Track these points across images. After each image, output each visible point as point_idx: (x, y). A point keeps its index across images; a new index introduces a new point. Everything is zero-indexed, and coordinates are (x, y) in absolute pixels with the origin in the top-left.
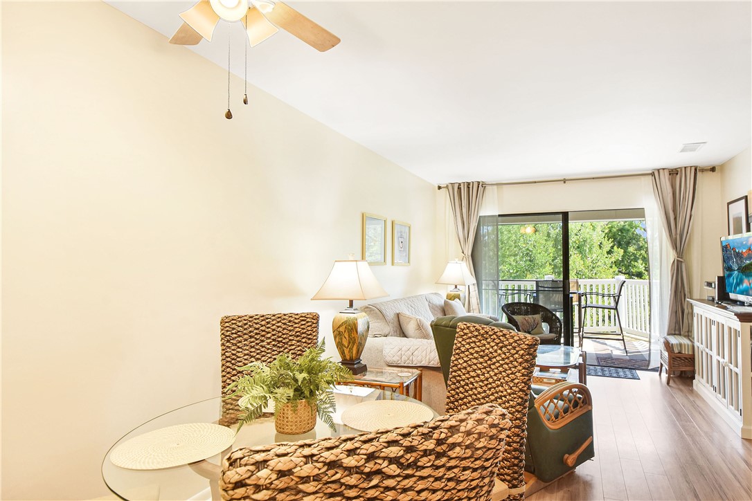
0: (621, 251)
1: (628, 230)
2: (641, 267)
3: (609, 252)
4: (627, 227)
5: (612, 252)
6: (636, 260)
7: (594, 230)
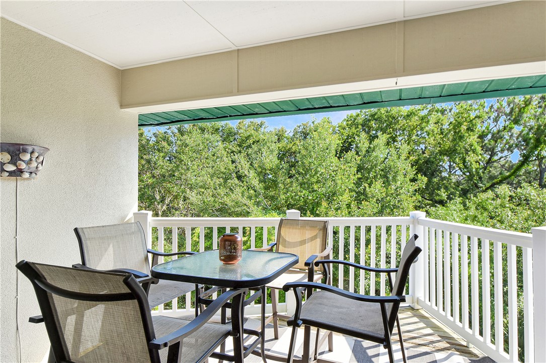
0: (425, 179)
1: (433, 162)
2: (444, 195)
3: (413, 180)
4: (432, 159)
5: (416, 180)
6: (439, 189)
7: (399, 158)
